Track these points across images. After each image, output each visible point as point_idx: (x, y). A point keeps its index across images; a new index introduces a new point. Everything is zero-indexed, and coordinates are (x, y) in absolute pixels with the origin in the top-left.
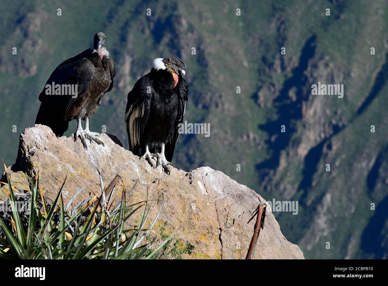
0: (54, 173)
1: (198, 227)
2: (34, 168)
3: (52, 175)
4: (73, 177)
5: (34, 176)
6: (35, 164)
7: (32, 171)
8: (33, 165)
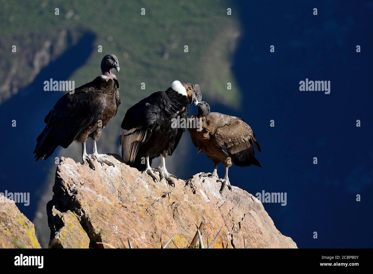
0: (98, 209)
1: (212, 236)
2: (82, 207)
3: (98, 211)
4: (113, 209)
5: (84, 214)
6: (82, 203)
7: (81, 210)
8: (81, 204)
